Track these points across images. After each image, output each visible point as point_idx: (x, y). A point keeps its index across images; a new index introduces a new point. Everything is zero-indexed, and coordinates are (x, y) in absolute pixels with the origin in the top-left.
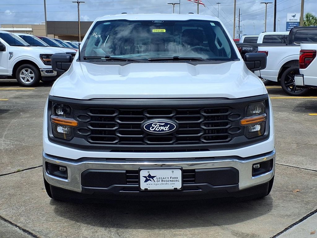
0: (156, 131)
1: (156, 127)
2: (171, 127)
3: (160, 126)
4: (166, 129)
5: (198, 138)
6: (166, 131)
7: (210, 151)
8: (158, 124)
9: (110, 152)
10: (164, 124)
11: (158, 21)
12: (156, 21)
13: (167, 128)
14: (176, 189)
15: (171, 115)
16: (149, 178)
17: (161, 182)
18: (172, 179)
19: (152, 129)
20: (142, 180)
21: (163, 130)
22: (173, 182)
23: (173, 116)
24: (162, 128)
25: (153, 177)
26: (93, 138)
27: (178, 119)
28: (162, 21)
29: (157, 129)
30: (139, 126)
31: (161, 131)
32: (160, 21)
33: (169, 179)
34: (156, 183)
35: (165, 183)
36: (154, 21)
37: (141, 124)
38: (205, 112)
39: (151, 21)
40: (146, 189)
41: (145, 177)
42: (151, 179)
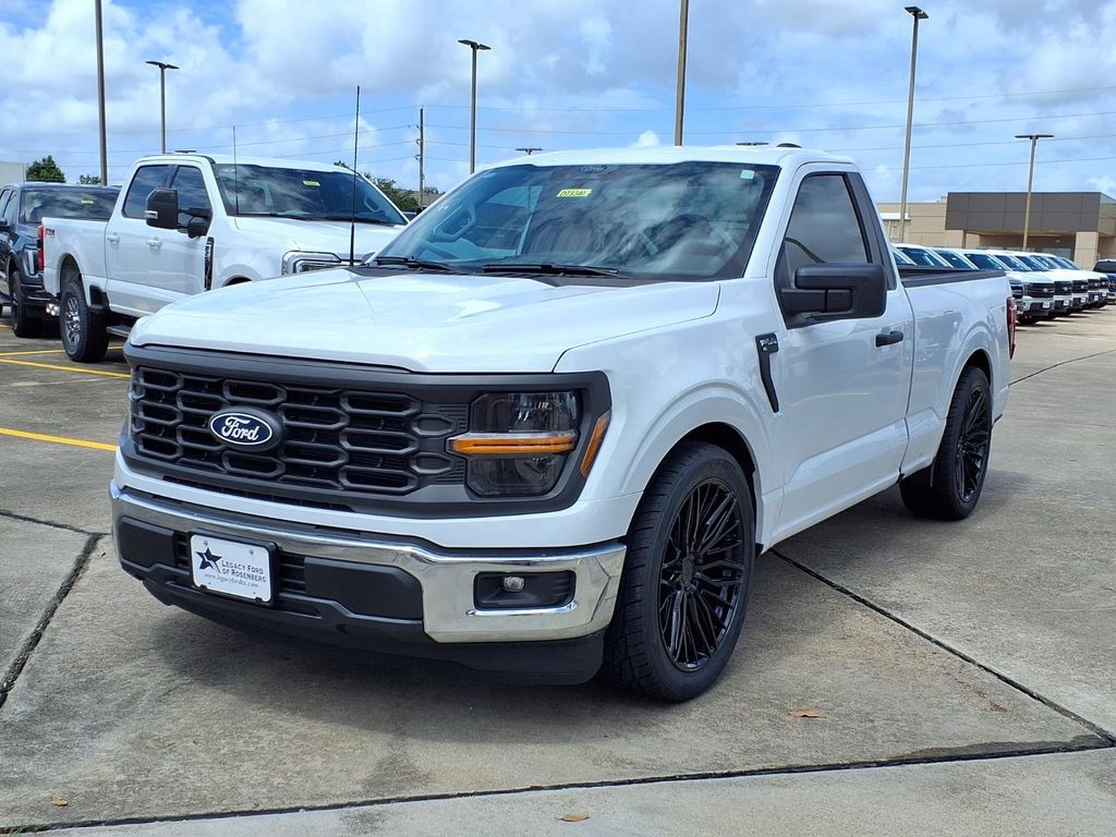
0: (233, 438)
1: (232, 427)
2: (263, 433)
3: (242, 426)
4: (252, 435)
5: (333, 474)
6: (251, 441)
7: (353, 512)
8: (238, 420)
9: (162, 479)
10: (248, 422)
13: (255, 432)
14: (258, 599)
15: (273, 402)
16: (209, 559)
17: (230, 575)
18: (250, 573)
19: (226, 431)
20: (196, 561)
21: (245, 438)
22: (254, 582)
23: (278, 404)
24: (244, 432)
25: (215, 559)
26: (146, 443)
27: (290, 414)
29: (234, 435)
31: (242, 441)
33: (246, 571)
34: (223, 575)
35: (239, 578)
38: (352, 404)
40: (203, 587)
41: (200, 554)
42: (211, 562)
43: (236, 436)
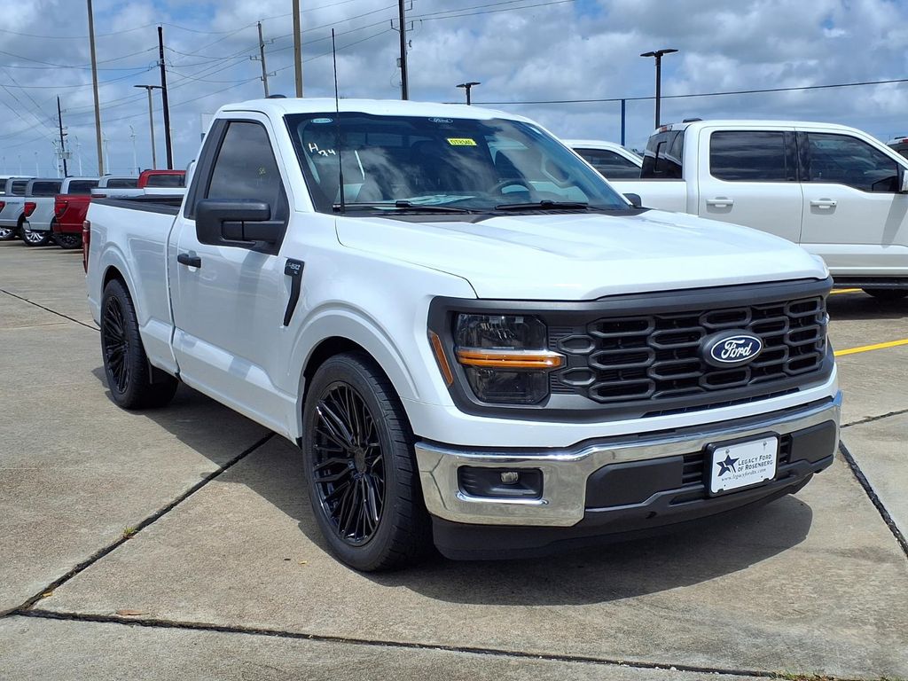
0: (732, 359)
1: (730, 349)
2: (755, 346)
3: (738, 346)
6: (746, 356)
8: (735, 342)
9: (643, 417)
10: (744, 341)
11: (441, 118)
12: (437, 118)
13: (748, 349)
14: (766, 481)
16: (727, 464)
17: (744, 471)
18: (761, 461)
20: (716, 469)
21: (741, 355)
22: (764, 467)
23: (749, 323)
24: (741, 350)
25: (733, 462)
26: (602, 391)
27: (765, 328)
28: (449, 119)
29: (731, 355)
30: (695, 351)
31: (738, 358)
32: (445, 119)
33: (758, 462)
34: (738, 473)
35: (751, 470)
36: (432, 118)
37: (698, 346)
39: (426, 119)
40: (720, 491)
41: (720, 464)
42: (730, 467)
43: (733, 356)
